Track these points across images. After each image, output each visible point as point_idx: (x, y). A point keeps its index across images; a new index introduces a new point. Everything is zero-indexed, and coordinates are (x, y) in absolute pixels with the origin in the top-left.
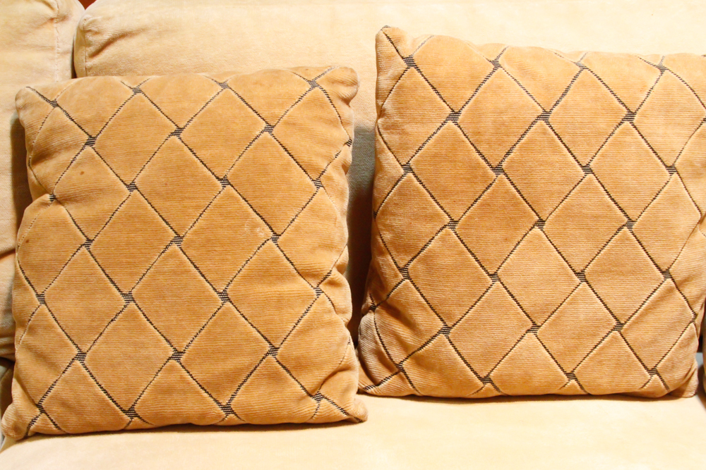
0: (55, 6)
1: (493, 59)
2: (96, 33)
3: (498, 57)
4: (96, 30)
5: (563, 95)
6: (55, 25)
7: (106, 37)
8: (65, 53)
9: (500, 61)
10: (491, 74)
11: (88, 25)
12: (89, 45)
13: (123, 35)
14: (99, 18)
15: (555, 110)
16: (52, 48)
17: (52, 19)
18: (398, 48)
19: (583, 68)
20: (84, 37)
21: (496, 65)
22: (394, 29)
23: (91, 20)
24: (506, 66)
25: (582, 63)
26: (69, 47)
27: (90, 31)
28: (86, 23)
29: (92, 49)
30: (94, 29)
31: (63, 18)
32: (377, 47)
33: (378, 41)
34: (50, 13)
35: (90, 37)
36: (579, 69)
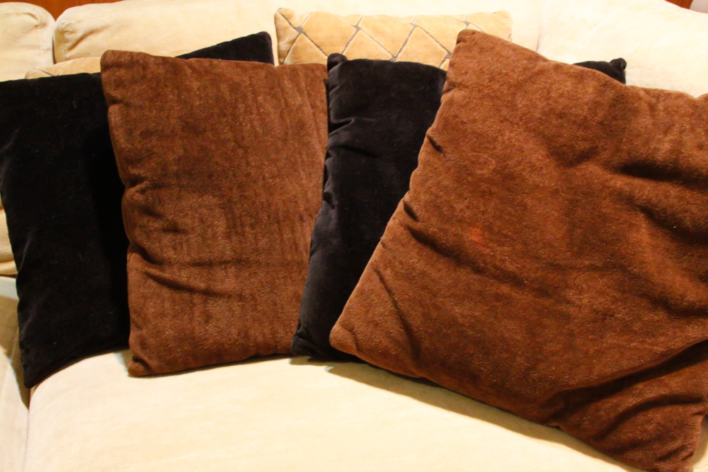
0: (38, 17)
1: (355, 24)
2: (72, 32)
3: (359, 23)
4: (71, 30)
5: (404, 45)
6: (39, 30)
7: (79, 35)
8: (48, 50)
9: (360, 26)
10: (355, 34)
11: (66, 27)
12: (67, 41)
13: (92, 32)
14: (73, 21)
15: (400, 55)
16: (38, 47)
17: (36, 26)
18: (291, 22)
19: (415, 26)
20: (63, 36)
21: (358, 29)
22: (286, 10)
23: (67, 23)
24: (364, 29)
25: (414, 23)
26: (50, 45)
27: (66, 31)
28: (64, 26)
29: (69, 44)
30: (70, 29)
31: (43, 25)
32: (275, 23)
33: (276, 19)
34: (35, 22)
35: (67, 36)
36: (413, 27)
